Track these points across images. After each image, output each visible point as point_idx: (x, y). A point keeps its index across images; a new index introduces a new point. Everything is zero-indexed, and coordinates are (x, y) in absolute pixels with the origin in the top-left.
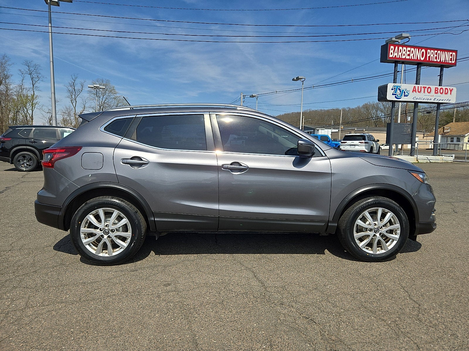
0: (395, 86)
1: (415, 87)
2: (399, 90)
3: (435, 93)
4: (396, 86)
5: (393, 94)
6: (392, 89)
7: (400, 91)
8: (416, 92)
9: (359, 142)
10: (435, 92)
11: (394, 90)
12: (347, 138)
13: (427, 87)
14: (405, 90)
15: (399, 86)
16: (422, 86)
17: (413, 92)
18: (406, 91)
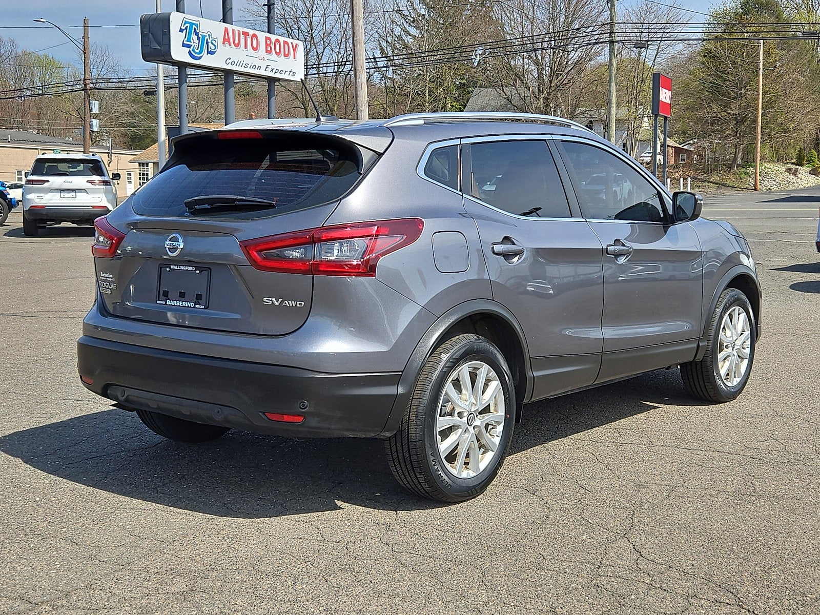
0: (186, 23)
1: (226, 30)
2: (197, 34)
3: (267, 52)
4: (188, 23)
5: (184, 45)
6: (181, 30)
7: (198, 39)
8: (230, 45)
9: (88, 182)
10: (266, 48)
11: (185, 31)
12: (43, 167)
13: (251, 34)
14: (208, 37)
15: (194, 24)
16: (241, 30)
17: (223, 43)
18: (211, 39)
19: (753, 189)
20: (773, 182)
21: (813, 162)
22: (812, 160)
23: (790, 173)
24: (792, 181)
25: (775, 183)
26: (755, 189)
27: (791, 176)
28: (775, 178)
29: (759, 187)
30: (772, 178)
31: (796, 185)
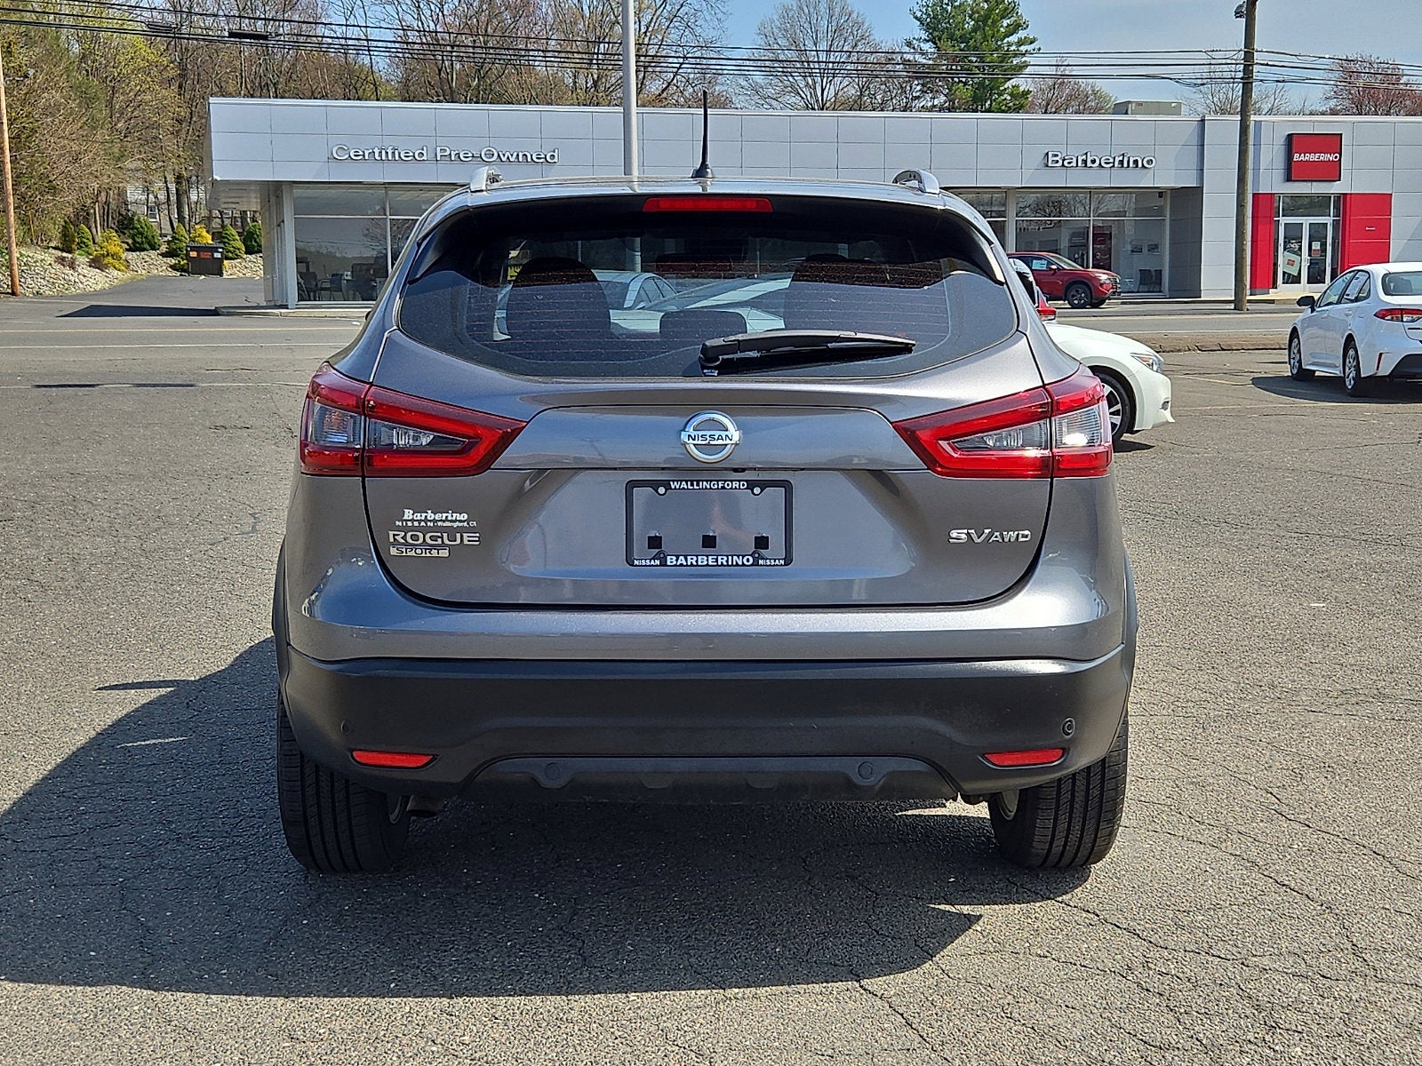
19: (8, 293)
20: (42, 281)
21: (87, 246)
22: (84, 243)
23: (64, 265)
24: (72, 279)
25: (45, 283)
26: (13, 293)
27: (67, 270)
28: (42, 273)
29: (19, 289)
30: (38, 274)
31: (81, 286)
